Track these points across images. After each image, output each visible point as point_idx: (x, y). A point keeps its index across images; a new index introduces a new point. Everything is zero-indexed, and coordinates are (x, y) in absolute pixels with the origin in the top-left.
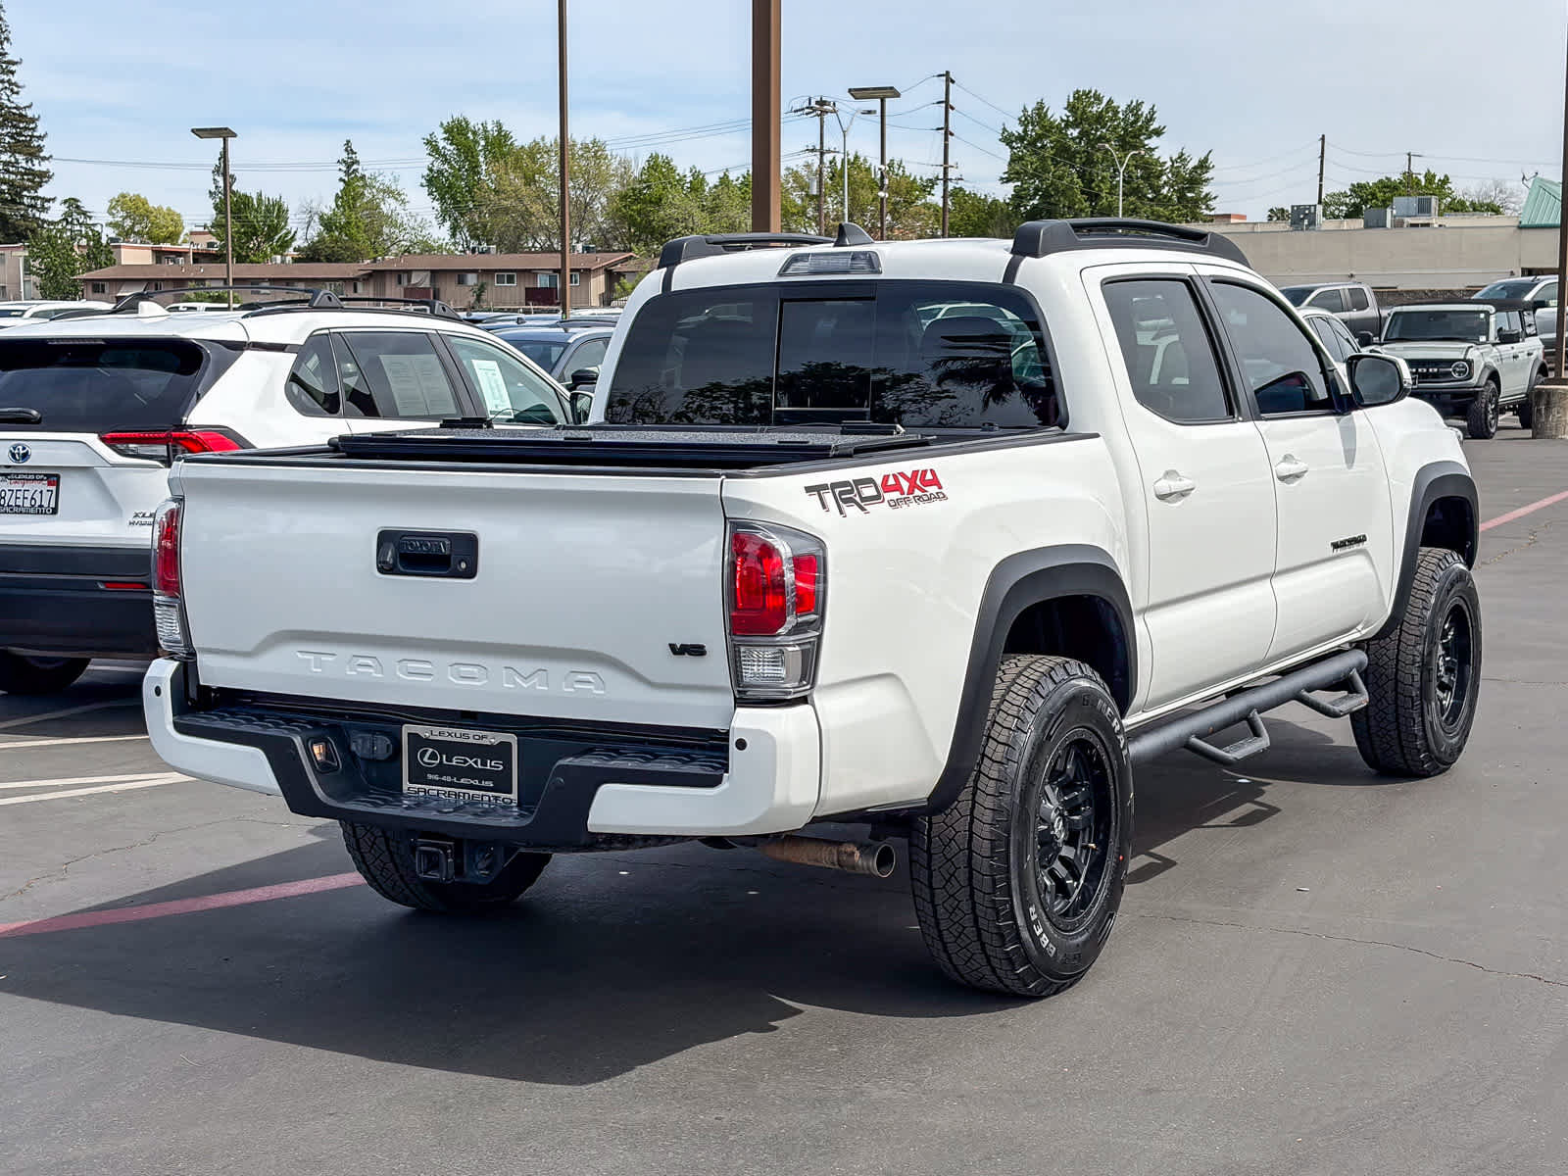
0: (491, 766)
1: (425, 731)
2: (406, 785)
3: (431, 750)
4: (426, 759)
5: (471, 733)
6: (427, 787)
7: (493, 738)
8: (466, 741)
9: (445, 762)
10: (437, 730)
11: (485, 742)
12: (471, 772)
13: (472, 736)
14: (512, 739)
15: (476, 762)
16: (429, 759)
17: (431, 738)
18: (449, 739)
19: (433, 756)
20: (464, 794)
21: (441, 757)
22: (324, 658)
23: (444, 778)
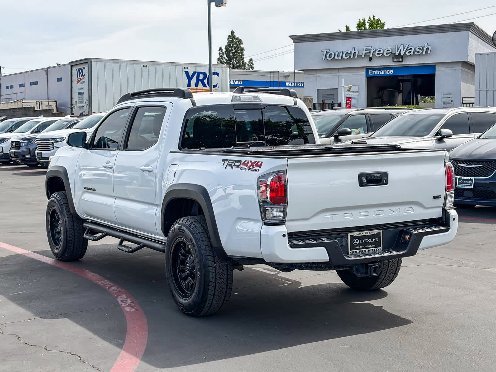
0: (374, 240)
1: (355, 234)
2: (350, 251)
3: (356, 239)
4: (355, 243)
5: (368, 232)
6: (356, 251)
7: (375, 232)
8: (367, 234)
9: (360, 242)
10: (358, 233)
11: (373, 234)
12: (369, 244)
13: (368, 233)
14: (381, 231)
15: (370, 240)
16: (356, 242)
17: (357, 235)
18: (362, 235)
19: (357, 241)
20: (367, 250)
21: (359, 241)
22: (334, 216)
23: (360, 247)
